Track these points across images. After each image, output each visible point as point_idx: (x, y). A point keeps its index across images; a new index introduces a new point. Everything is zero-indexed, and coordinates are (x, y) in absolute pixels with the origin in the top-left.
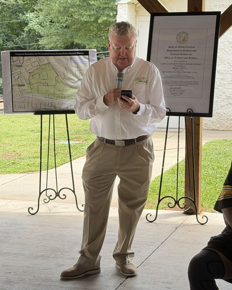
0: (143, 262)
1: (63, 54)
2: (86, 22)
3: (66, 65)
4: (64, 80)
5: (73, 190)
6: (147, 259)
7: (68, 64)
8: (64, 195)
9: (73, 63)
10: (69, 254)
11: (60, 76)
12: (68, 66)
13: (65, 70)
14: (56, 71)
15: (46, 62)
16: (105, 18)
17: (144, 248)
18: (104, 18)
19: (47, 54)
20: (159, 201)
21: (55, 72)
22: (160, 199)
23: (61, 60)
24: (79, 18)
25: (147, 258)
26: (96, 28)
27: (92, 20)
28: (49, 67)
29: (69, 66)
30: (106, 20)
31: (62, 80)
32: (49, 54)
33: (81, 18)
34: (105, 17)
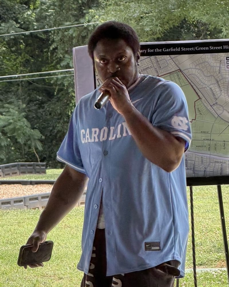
1: (212, 48)
3: (218, 73)
4: (215, 107)
7: (222, 71)
11: (203, 99)
12: (222, 75)
13: (216, 85)
14: (195, 87)
15: (173, 68)
19: (174, 50)
21: (193, 91)
23: (206, 64)
28: (179, 78)
31: (209, 107)
32: (179, 50)
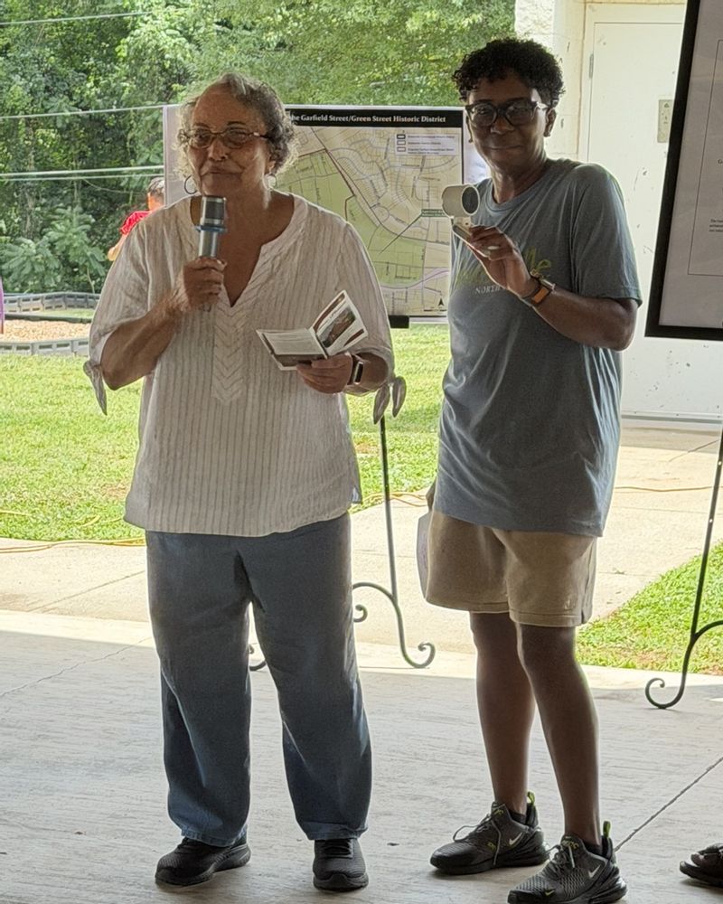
0: (652, 818)
1: (376, 119)
2: (362, 28)
3: (383, 157)
4: (376, 210)
5: (390, 591)
6: (663, 809)
7: (389, 155)
8: (360, 608)
9: (406, 153)
10: (401, 785)
11: (359, 196)
12: (389, 162)
13: (380, 175)
14: (346, 177)
15: (315, 146)
16: (433, 15)
17: (650, 778)
18: (428, 14)
19: (319, 119)
20: (695, 637)
21: (345, 183)
22: (697, 631)
23: (366, 142)
24: (335, 9)
25: (665, 807)
26: (396, 50)
27: (385, 21)
28: (324, 163)
29: (392, 163)
30: (438, 23)
31: (368, 210)
32: (326, 119)
33: (344, 12)
34: (431, 9)
